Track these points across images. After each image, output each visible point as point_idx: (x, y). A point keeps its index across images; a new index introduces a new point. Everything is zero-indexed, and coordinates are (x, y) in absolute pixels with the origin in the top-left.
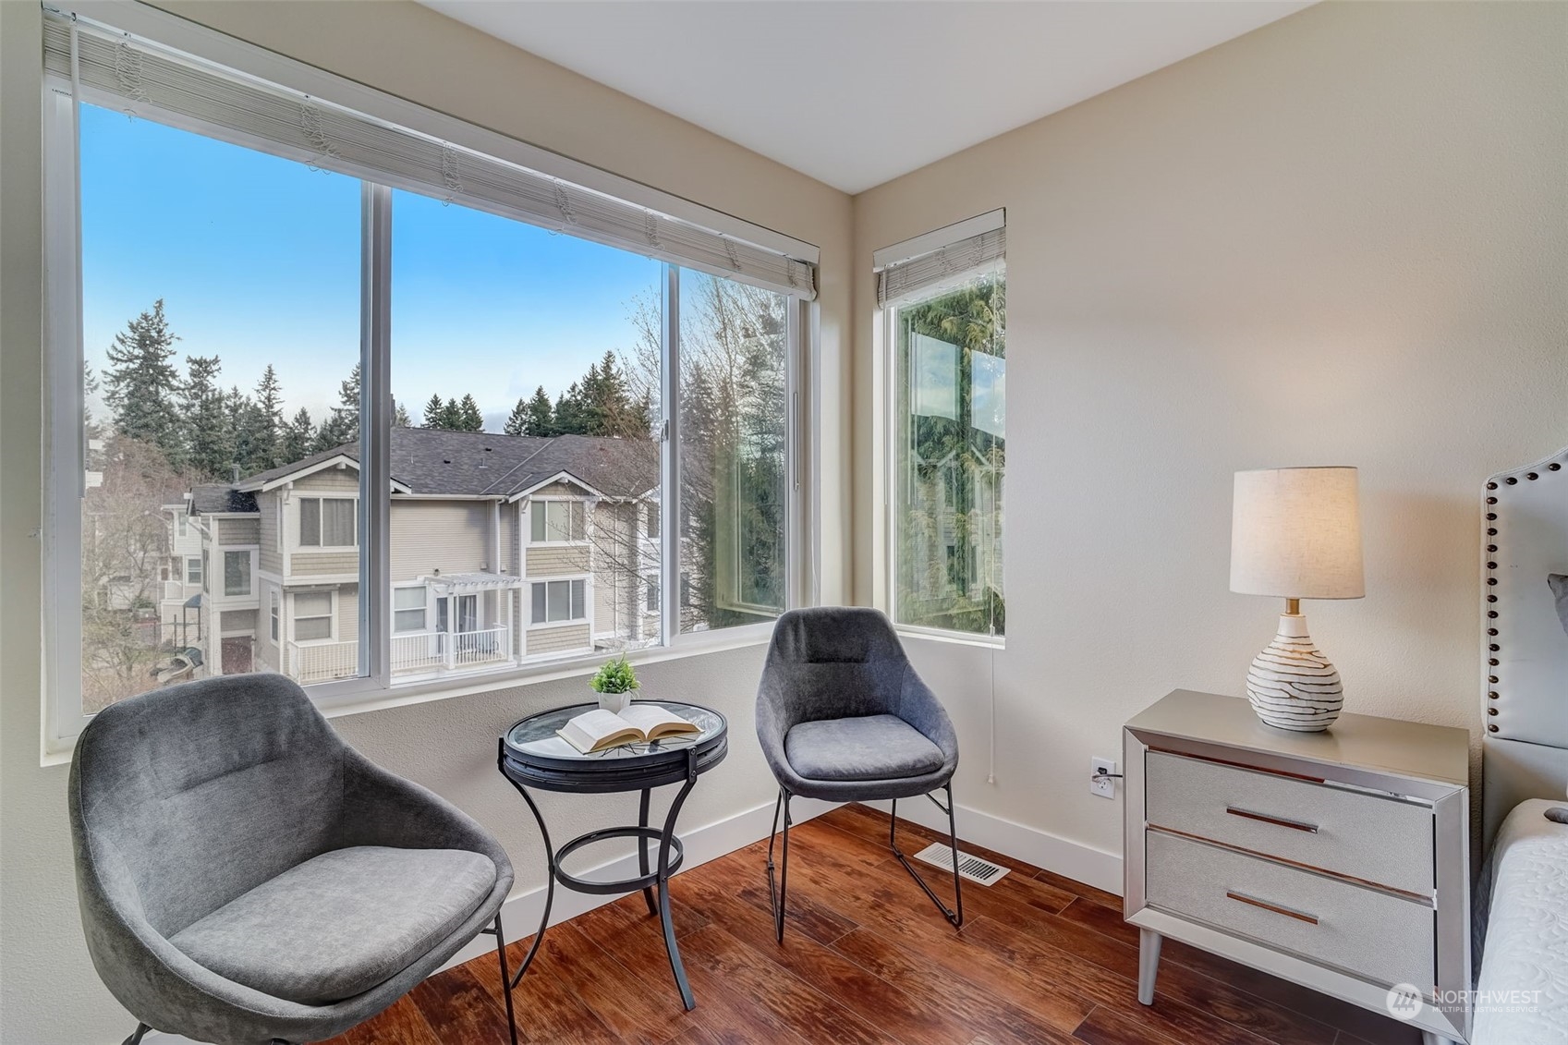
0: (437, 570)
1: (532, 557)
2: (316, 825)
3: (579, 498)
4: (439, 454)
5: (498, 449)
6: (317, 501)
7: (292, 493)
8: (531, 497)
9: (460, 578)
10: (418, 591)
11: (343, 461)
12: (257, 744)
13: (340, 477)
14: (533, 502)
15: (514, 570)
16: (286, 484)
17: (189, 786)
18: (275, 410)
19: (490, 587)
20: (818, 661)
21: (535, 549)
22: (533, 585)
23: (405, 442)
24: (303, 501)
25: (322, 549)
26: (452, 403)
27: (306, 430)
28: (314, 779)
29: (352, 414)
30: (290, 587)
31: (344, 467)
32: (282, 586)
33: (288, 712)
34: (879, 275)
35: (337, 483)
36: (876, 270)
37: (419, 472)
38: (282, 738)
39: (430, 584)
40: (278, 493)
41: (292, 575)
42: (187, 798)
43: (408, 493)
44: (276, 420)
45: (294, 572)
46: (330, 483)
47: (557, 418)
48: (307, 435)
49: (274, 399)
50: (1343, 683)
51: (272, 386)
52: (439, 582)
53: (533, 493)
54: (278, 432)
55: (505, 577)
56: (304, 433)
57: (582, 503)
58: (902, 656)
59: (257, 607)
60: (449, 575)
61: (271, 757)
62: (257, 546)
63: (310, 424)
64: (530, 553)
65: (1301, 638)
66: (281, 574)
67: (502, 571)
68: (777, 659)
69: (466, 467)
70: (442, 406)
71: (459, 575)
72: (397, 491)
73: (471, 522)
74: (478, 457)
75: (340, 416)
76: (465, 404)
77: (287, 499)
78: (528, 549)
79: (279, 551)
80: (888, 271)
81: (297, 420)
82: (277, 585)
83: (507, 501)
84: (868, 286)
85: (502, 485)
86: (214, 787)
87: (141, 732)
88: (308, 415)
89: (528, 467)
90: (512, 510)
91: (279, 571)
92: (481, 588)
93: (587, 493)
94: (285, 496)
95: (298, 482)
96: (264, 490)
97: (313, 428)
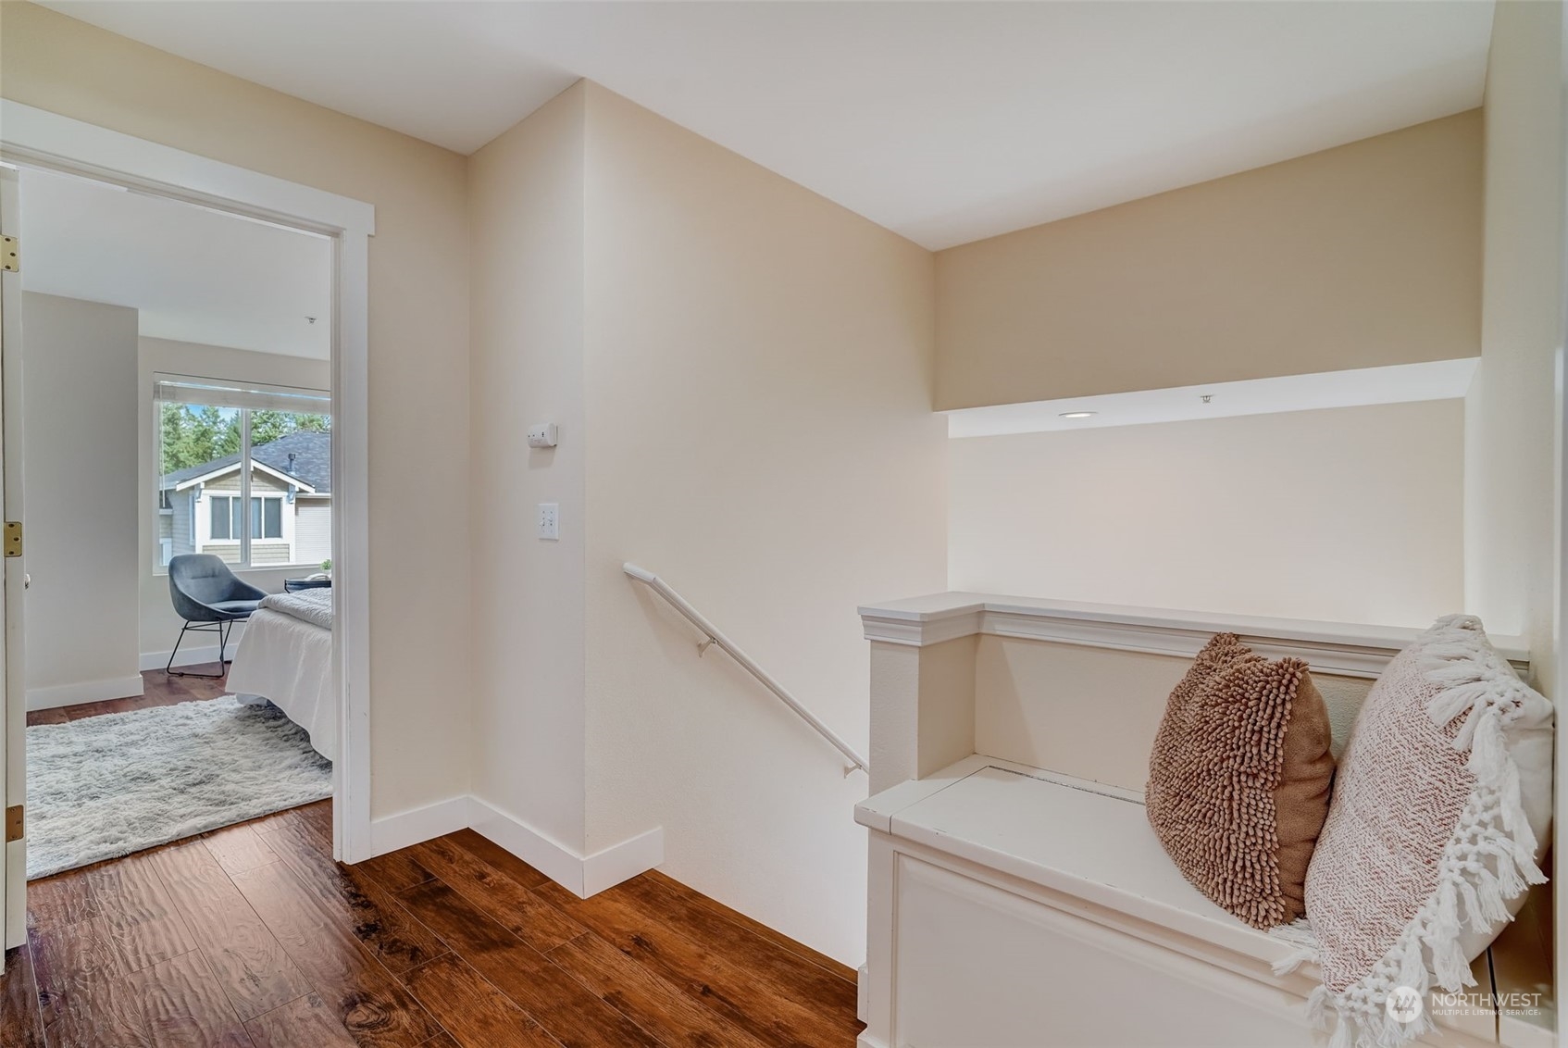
2: (229, 596)
6: (227, 499)
7: (203, 492)
13: (249, 478)
16: (199, 484)
24: (214, 499)
27: (215, 423)
37: (323, 473)
38: (217, 572)
40: (191, 492)
43: (312, 492)
61: (213, 576)
62: (170, 540)
63: (219, 417)
72: (301, 491)
77: (199, 497)
79: (191, 544)
86: (200, 580)
94: (197, 494)
95: (207, 483)
96: (178, 490)
97: (223, 420)
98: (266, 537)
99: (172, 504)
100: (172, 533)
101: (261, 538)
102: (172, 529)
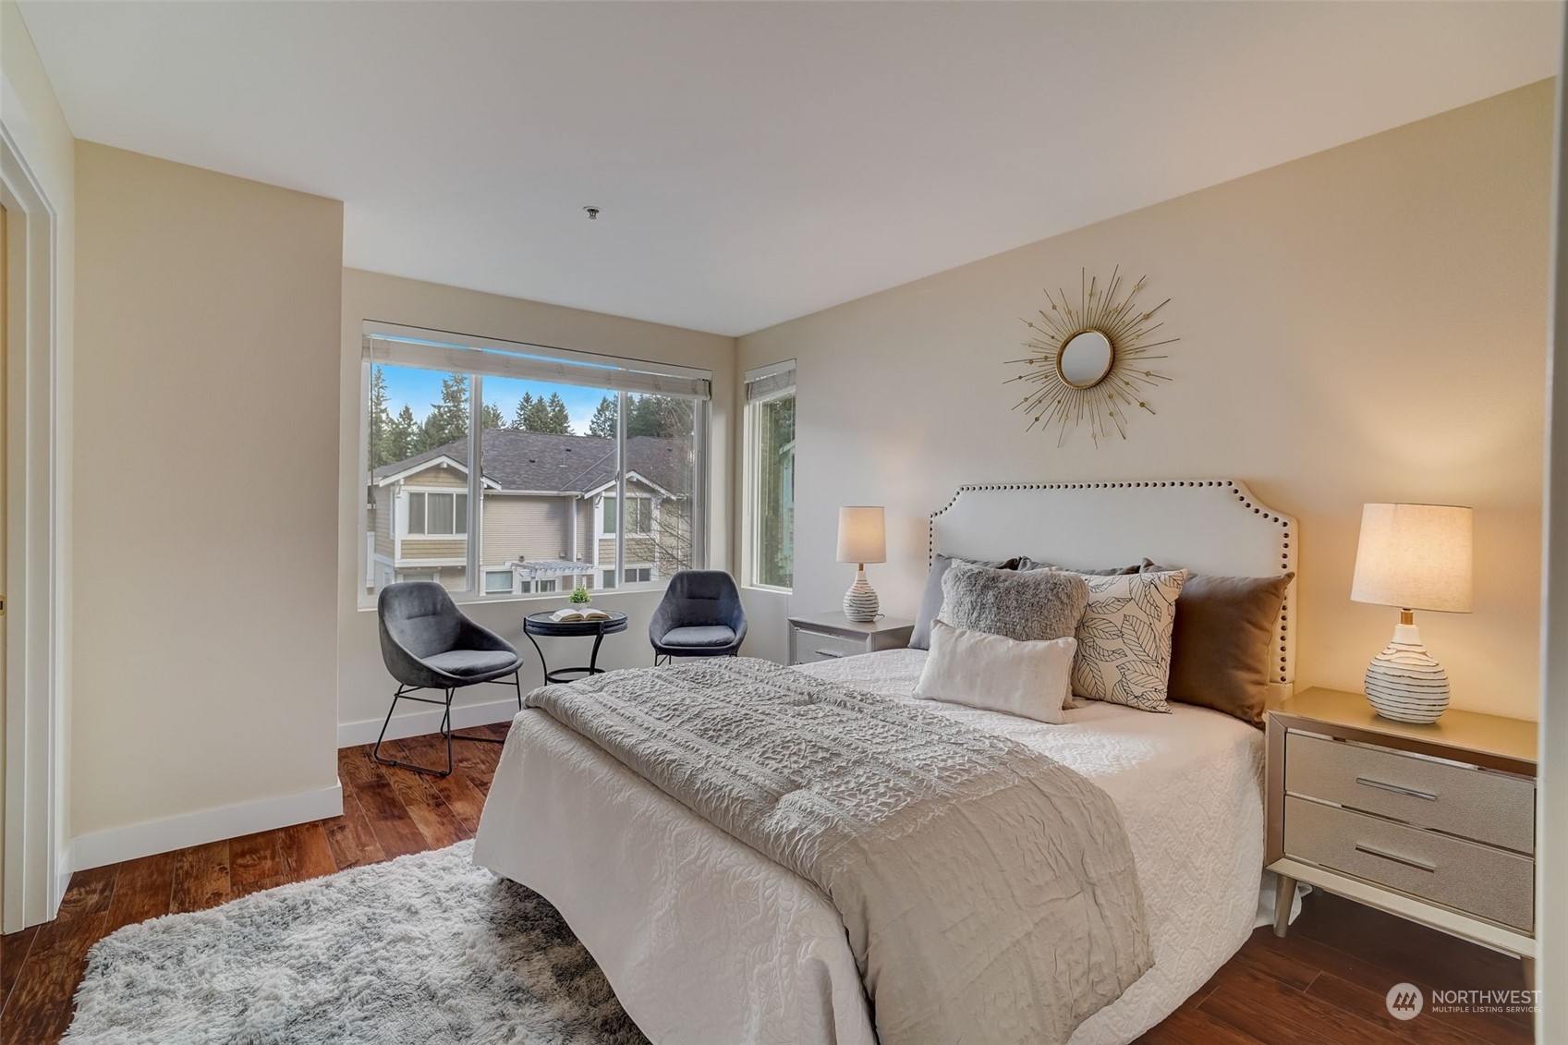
0: (522, 557)
1: (604, 547)
2: (451, 642)
3: (646, 495)
4: (526, 454)
5: (577, 450)
6: (422, 495)
7: (403, 488)
8: (604, 494)
9: (541, 564)
10: (505, 574)
11: (445, 461)
12: (430, 607)
13: (443, 475)
14: (605, 498)
15: (588, 558)
16: (398, 481)
17: (409, 618)
18: (383, 407)
19: (567, 573)
20: (693, 598)
21: (606, 540)
22: (605, 572)
23: (497, 442)
24: (412, 495)
25: (426, 537)
26: (541, 400)
27: (409, 425)
28: (450, 623)
29: (450, 411)
30: (401, 568)
31: (445, 466)
32: (394, 568)
33: (440, 597)
34: (748, 384)
35: (440, 480)
36: (746, 382)
37: (508, 470)
38: (439, 606)
39: (516, 570)
40: (392, 488)
41: (402, 558)
42: (409, 621)
43: (498, 488)
44: (384, 416)
45: (404, 556)
46: (434, 480)
47: (637, 416)
48: (410, 430)
49: (382, 397)
50: (880, 604)
51: (381, 385)
52: (524, 567)
53: (606, 490)
54: (384, 427)
55: (579, 564)
56: (407, 429)
57: (649, 499)
58: (737, 597)
59: (372, 586)
60: (533, 562)
61: (434, 613)
62: (373, 533)
63: (412, 420)
64: (602, 543)
65: (863, 582)
66: (393, 557)
67: (578, 559)
68: (670, 595)
69: (548, 466)
70: (533, 403)
71: (541, 562)
72: (489, 487)
73: (552, 516)
74: (559, 457)
75: (439, 412)
76: (553, 401)
77: (399, 493)
78: (600, 540)
79: (391, 538)
80: (752, 383)
81: (401, 416)
82: (390, 566)
83: (583, 497)
84: (742, 392)
85: (579, 483)
86: (416, 620)
87: (396, 596)
88: (411, 411)
89: (602, 466)
90: (587, 505)
91: (392, 555)
92: (559, 573)
93: (652, 491)
94: (397, 490)
95: (407, 479)
96: (381, 485)
97: (416, 423)
98: (456, 532)
99: (377, 499)
100: (375, 527)
101: (452, 533)
102: (375, 522)
